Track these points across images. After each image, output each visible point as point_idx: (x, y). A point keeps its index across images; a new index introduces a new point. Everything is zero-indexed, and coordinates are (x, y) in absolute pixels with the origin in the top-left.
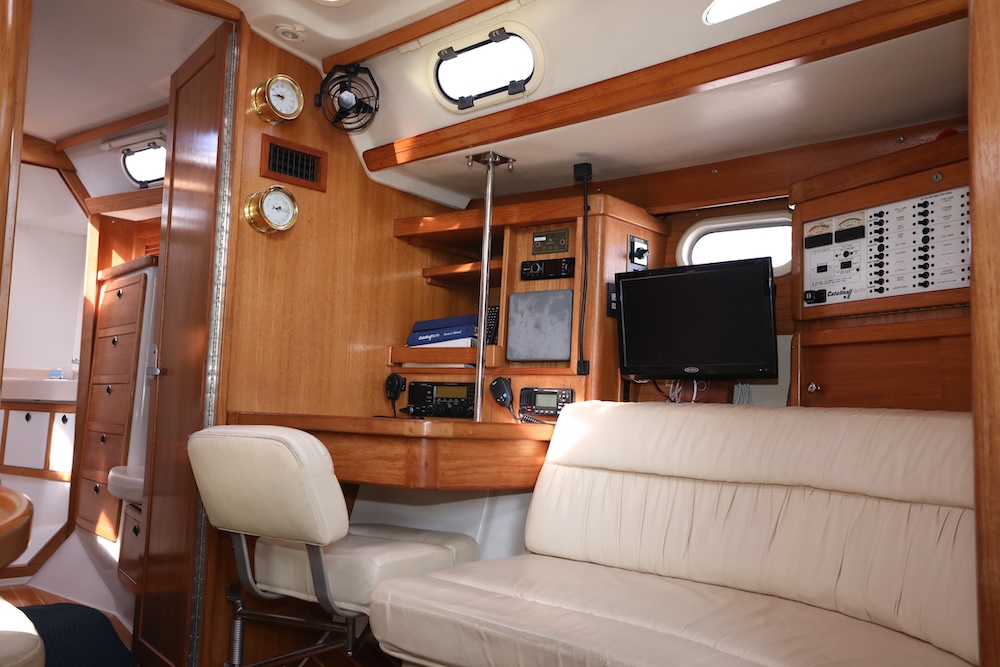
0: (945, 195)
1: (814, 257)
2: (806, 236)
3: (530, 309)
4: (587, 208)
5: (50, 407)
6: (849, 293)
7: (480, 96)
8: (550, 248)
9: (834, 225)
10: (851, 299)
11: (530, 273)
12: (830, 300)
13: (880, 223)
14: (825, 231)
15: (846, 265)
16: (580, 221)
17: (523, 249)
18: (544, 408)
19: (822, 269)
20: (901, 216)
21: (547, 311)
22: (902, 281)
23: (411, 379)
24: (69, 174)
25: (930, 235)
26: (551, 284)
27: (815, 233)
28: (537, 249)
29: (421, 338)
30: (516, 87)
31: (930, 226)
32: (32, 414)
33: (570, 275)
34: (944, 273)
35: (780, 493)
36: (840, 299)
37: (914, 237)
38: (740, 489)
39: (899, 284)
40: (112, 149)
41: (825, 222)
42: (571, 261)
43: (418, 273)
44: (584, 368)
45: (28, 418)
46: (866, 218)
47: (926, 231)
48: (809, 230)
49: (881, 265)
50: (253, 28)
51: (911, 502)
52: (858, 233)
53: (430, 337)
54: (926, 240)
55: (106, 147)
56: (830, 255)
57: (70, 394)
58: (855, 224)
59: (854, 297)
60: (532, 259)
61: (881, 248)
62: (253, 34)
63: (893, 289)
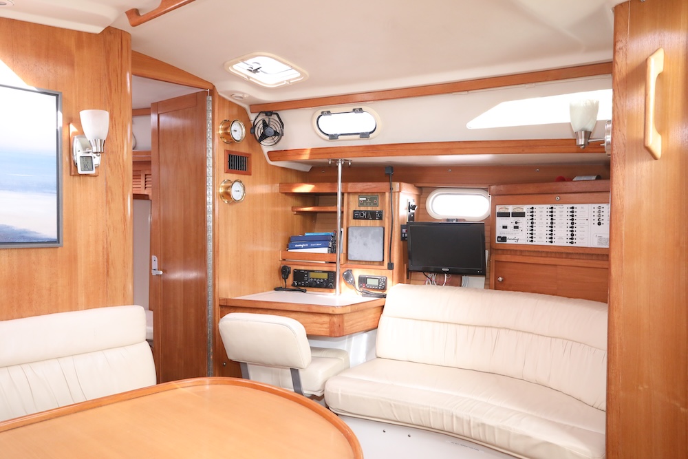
0: (560, 206)
1: (500, 222)
2: (497, 211)
3: (360, 236)
4: (391, 189)
6: (518, 240)
7: (342, 135)
8: (368, 204)
9: (511, 209)
10: (518, 243)
11: (358, 216)
12: (508, 242)
13: (532, 212)
14: (506, 211)
15: (516, 227)
16: (387, 194)
17: (354, 204)
18: (372, 286)
19: (505, 227)
20: (542, 211)
21: (370, 237)
22: (541, 239)
23: (293, 268)
25: (554, 221)
26: (370, 222)
27: (502, 211)
28: (361, 204)
29: (296, 246)
30: (364, 135)
31: (554, 217)
33: (380, 218)
34: (560, 238)
35: (495, 331)
36: (513, 242)
37: (547, 221)
38: (477, 328)
39: (540, 240)
41: (506, 206)
42: (381, 213)
43: (290, 209)
44: (391, 266)
46: (525, 209)
47: (552, 219)
48: (499, 209)
49: (532, 230)
50: (219, 94)
51: (552, 337)
52: (522, 215)
53: (302, 246)
54: (552, 223)
56: (509, 221)
58: (520, 211)
59: (519, 242)
60: (358, 209)
61: (532, 223)
62: (219, 96)
63: (537, 242)
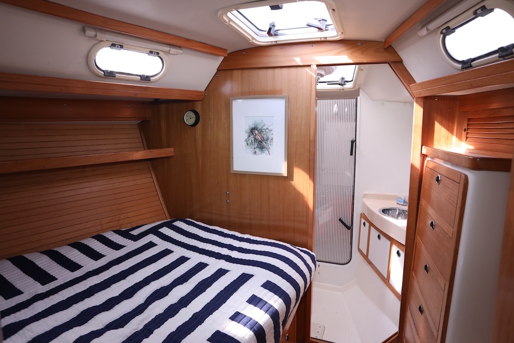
24: (397, 65)
40: (430, 33)
55: (424, 32)
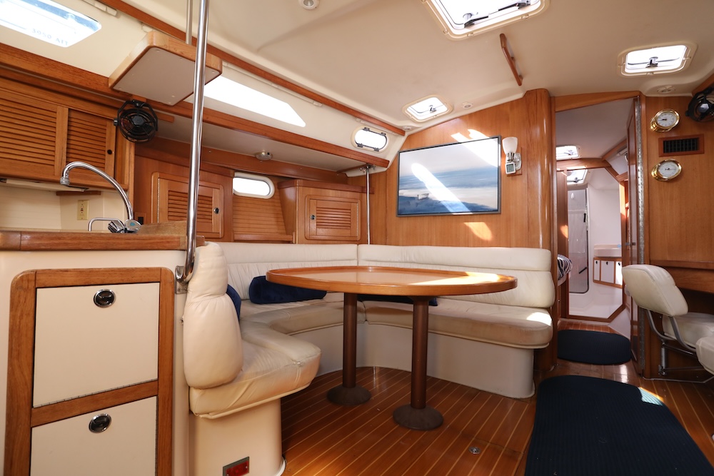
5: (614, 259)
32: (609, 262)
45: (607, 263)
50: (646, 95)
55: (618, 155)
57: (619, 254)
